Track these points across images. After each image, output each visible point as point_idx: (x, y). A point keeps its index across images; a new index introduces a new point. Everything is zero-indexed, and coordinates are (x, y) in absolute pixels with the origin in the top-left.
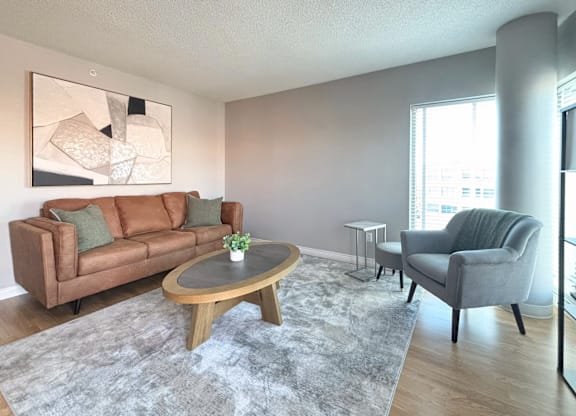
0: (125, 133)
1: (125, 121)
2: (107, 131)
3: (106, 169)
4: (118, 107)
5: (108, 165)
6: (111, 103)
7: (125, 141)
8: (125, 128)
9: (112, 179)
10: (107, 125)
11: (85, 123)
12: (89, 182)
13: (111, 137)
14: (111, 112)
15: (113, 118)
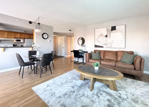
0: (110, 36)
1: (110, 33)
2: (106, 36)
3: (106, 44)
4: (109, 30)
5: (106, 43)
6: (107, 30)
7: (110, 38)
8: (110, 34)
9: (107, 47)
10: (106, 35)
11: (102, 36)
12: (103, 47)
13: (107, 37)
14: (107, 31)
15: (107, 33)
